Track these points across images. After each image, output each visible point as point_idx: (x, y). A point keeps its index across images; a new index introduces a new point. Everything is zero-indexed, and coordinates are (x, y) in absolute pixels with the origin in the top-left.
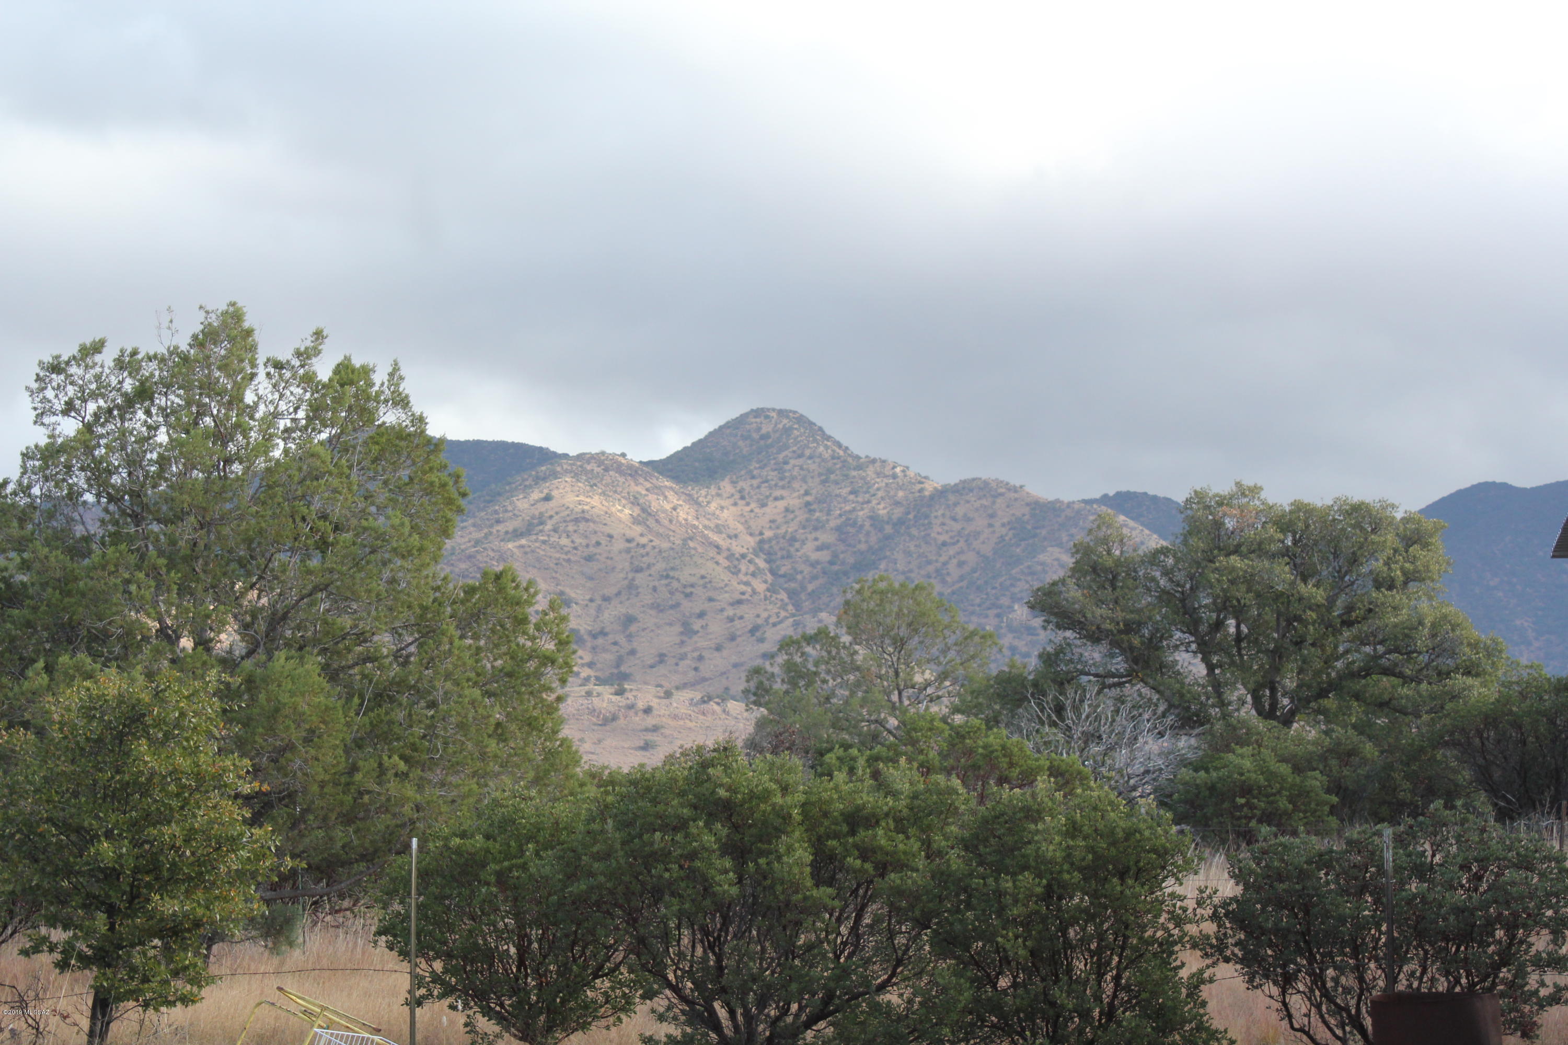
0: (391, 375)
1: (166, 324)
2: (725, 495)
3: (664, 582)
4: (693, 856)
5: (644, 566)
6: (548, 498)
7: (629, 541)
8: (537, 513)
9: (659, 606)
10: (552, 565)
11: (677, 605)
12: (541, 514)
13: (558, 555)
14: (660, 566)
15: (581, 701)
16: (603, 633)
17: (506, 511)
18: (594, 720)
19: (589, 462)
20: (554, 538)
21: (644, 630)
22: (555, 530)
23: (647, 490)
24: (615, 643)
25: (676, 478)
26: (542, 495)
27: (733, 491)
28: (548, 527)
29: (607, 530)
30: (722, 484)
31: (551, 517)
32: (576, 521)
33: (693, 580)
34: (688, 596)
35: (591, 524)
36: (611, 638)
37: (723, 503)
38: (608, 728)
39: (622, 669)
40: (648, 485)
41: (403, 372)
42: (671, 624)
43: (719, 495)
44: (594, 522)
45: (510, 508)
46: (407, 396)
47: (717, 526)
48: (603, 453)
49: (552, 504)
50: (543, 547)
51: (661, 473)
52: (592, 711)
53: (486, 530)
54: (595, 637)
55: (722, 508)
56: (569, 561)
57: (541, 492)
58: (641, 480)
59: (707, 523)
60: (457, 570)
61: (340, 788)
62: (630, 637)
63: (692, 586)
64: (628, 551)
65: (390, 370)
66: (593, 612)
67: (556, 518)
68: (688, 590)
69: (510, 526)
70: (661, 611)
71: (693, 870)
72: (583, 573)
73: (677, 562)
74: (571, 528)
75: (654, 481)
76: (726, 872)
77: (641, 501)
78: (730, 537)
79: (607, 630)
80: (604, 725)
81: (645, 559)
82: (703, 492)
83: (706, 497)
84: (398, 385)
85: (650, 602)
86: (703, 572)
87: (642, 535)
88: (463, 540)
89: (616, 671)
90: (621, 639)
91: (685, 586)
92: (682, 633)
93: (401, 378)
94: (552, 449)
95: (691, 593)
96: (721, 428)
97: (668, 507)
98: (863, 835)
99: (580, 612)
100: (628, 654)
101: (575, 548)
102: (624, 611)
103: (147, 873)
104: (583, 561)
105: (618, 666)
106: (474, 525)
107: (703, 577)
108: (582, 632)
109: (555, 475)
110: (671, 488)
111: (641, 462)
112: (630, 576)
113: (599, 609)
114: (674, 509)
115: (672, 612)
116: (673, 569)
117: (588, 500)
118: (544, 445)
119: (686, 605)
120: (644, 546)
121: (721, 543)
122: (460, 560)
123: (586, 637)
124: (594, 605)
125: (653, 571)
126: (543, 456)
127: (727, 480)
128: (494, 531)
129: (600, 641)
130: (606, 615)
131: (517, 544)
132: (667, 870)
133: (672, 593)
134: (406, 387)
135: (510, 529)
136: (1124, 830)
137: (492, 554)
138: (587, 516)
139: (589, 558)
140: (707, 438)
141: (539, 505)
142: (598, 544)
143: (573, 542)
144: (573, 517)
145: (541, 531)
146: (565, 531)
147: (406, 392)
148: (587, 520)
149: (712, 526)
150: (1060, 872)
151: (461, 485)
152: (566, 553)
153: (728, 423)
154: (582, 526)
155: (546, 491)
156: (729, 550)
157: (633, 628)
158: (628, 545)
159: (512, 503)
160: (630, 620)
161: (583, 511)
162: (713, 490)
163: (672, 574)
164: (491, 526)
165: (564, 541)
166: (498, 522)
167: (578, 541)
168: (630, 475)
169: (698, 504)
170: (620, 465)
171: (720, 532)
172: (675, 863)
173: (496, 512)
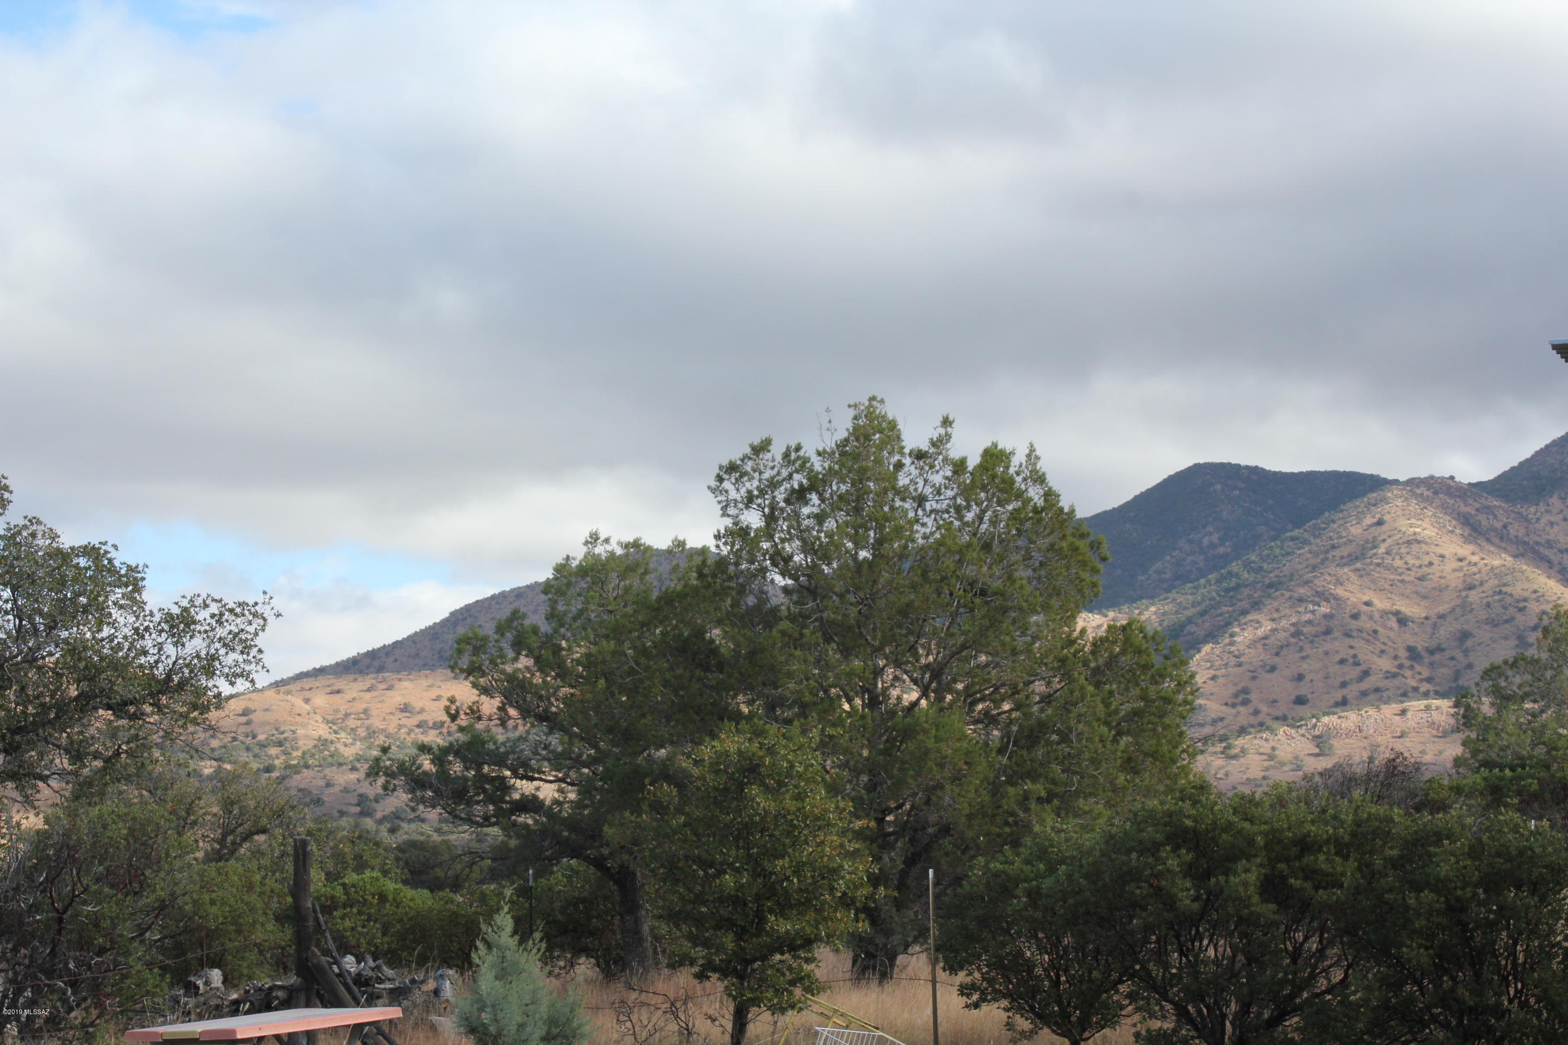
0: (1029, 456)
1: (826, 425)
2: (1554, 511)
3: (1497, 598)
4: (1159, 875)
5: (1477, 583)
6: (1380, 523)
7: (1461, 560)
8: (1370, 538)
9: (1493, 620)
10: (1387, 586)
11: (1512, 619)
12: (1375, 539)
13: (1392, 577)
14: (1493, 583)
15: (1420, 714)
16: (1439, 649)
17: (1341, 537)
18: (1434, 732)
19: (1418, 487)
20: (1388, 560)
21: (1479, 644)
22: (1388, 553)
23: (1477, 510)
24: (1452, 658)
25: (1506, 498)
26: (1374, 520)
27: (1563, 507)
28: (1382, 550)
29: (1439, 550)
30: (1551, 501)
31: (1384, 540)
32: (1409, 543)
33: (1526, 594)
34: (1521, 610)
35: (1423, 546)
36: (1447, 654)
37: (1552, 519)
38: (1448, 740)
39: (1460, 683)
40: (1477, 505)
41: (1038, 453)
42: (1506, 638)
43: (1548, 511)
44: (1426, 543)
45: (1344, 534)
46: (1044, 474)
47: (1548, 541)
48: (1432, 477)
49: (1384, 528)
50: (1378, 569)
51: (1489, 493)
52: (1432, 724)
53: (1322, 556)
54: (1431, 652)
55: (1552, 524)
56: (1402, 581)
57: (1373, 517)
58: (1470, 501)
59: (1537, 539)
60: (1296, 595)
61: (987, 819)
62: (1466, 652)
63: (1525, 600)
64: (1460, 569)
65: (1027, 451)
66: (1429, 629)
67: (1389, 541)
68: (1522, 605)
69: (1345, 551)
70: (1496, 626)
71: (1160, 889)
72: (1417, 593)
73: (1509, 578)
74: (1404, 550)
75: (1483, 501)
76: (1188, 890)
77: (1472, 521)
78: (1561, 551)
79: (1443, 646)
80: (1444, 737)
81: (1477, 577)
82: (1532, 510)
83: (1535, 513)
84: (1035, 464)
85: (1484, 617)
86: (1535, 587)
87: (1473, 554)
88: (1301, 566)
89: (1454, 685)
90: (1458, 654)
91: (1518, 601)
92: (1517, 646)
93: (1037, 458)
94: (1383, 476)
95: (1525, 607)
96: (1547, 446)
97: (1498, 525)
98: (1308, 859)
99: (1416, 630)
100: (1465, 668)
101: (1409, 569)
102: (1459, 627)
103: (768, 899)
104: (1417, 582)
105: (1456, 679)
106: (1310, 552)
107: (1535, 592)
108: (1420, 648)
109: (1385, 500)
110: (1500, 507)
111: (1470, 484)
112: (1464, 594)
113: (1435, 626)
114: (1505, 526)
115: (1506, 626)
116: (1505, 585)
117: (1419, 523)
118: (1375, 473)
119: (1520, 617)
120: (1475, 564)
121: (1552, 557)
122: (1298, 585)
123: (1423, 653)
124: (1429, 622)
125: (1487, 586)
126: (1373, 484)
127: (1555, 496)
128: (1330, 556)
129: (1437, 657)
130: (1442, 632)
131: (1352, 567)
132: (1138, 887)
133: (1505, 608)
134: (1042, 466)
135: (1345, 554)
136: (1517, 848)
137: (1329, 578)
138: (1419, 538)
139: (1421, 579)
140: (1533, 457)
141: (1372, 530)
142: (1431, 564)
143: (1406, 563)
144: (1405, 539)
145: (1375, 554)
146: (1398, 554)
147: (1043, 470)
148: (1419, 542)
149: (1543, 542)
150: (1455, 888)
151: (1102, 550)
152: (1400, 575)
153: (1554, 441)
154: (1415, 547)
155: (1378, 516)
156: (1560, 564)
157: (1469, 643)
158: (1460, 564)
159: (1346, 529)
160: (1465, 635)
161: (1415, 534)
162: (1542, 508)
163: (1504, 589)
164: (1327, 552)
165: (1398, 563)
166: (1333, 547)
167: (1412, 561)
168: (1459, 497)
169: (1528, 521)
170: (1449, 487)
171: (1551, 547)
172: (1146, 882)
173: (1331, 538)
